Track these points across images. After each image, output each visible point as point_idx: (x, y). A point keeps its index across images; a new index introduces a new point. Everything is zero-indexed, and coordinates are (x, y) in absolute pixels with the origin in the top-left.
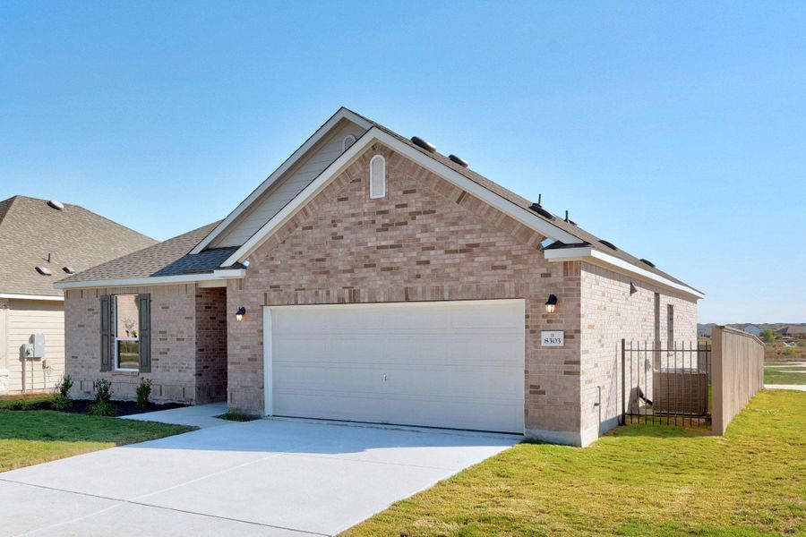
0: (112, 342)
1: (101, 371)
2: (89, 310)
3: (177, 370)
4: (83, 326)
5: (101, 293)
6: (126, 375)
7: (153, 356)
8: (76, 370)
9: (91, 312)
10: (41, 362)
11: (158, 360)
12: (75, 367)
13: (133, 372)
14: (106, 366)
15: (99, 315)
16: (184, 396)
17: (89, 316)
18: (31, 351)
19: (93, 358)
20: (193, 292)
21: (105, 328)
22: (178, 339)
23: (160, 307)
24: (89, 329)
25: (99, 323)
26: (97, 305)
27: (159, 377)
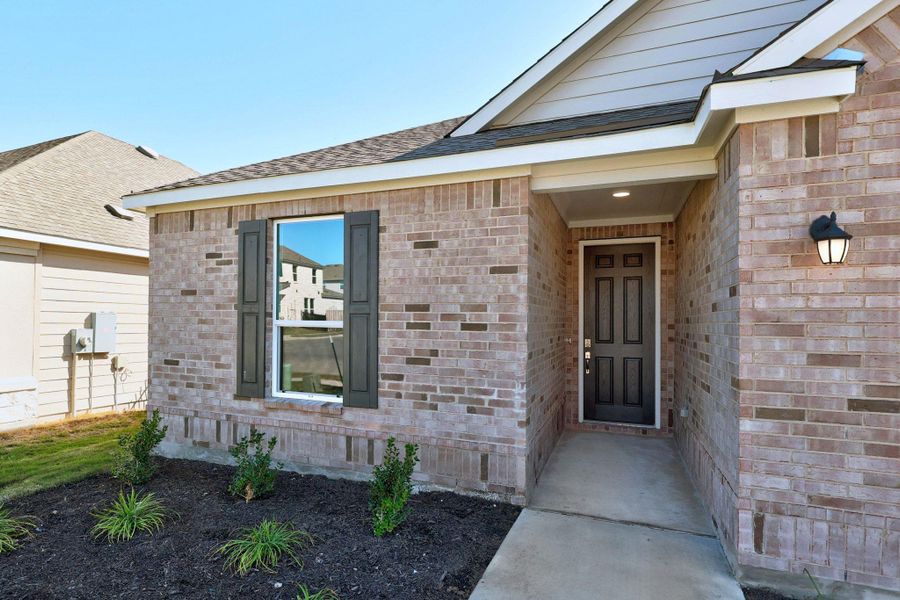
0: (267, 330)
1: (237, 397)
2: (209, 256)
3: (464, 407)
4: (193, 293)
5: (242, 216)
6: (306, 409)
7: (385, 368)
8: (176, 391)
9: (212, 263)
10: (108, 361)
11: (400, 377)
12: (173, 384)
13: (327, 405)
14: (251, 384)
15: (234, 269)
16: (484, 477)
17: (208, 271)
18: (87, 342)
19: (218, 366)
20: (518, 201)
21: (250, 295)
22: (465, 327)
23: (409, 245)
24: (208, 299)
25: (234, 286)
26: (230, 243)
27: (403, 422)
